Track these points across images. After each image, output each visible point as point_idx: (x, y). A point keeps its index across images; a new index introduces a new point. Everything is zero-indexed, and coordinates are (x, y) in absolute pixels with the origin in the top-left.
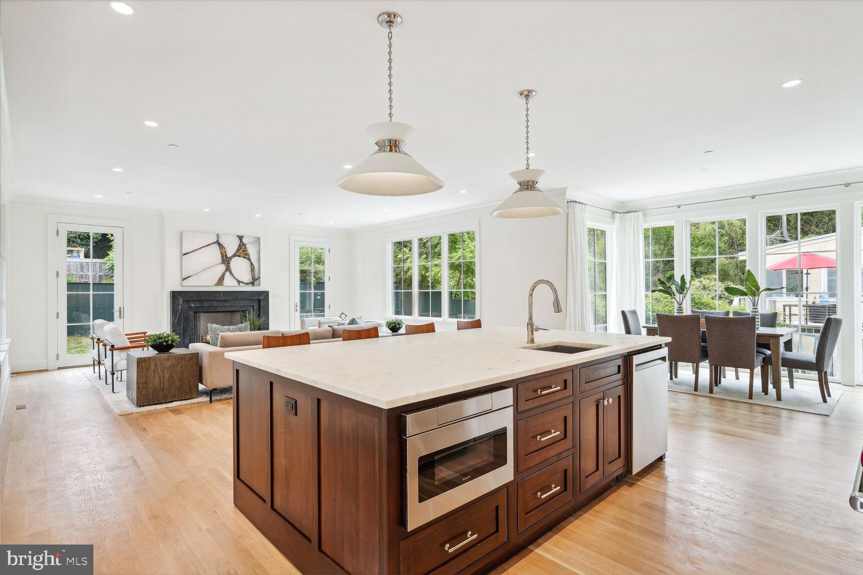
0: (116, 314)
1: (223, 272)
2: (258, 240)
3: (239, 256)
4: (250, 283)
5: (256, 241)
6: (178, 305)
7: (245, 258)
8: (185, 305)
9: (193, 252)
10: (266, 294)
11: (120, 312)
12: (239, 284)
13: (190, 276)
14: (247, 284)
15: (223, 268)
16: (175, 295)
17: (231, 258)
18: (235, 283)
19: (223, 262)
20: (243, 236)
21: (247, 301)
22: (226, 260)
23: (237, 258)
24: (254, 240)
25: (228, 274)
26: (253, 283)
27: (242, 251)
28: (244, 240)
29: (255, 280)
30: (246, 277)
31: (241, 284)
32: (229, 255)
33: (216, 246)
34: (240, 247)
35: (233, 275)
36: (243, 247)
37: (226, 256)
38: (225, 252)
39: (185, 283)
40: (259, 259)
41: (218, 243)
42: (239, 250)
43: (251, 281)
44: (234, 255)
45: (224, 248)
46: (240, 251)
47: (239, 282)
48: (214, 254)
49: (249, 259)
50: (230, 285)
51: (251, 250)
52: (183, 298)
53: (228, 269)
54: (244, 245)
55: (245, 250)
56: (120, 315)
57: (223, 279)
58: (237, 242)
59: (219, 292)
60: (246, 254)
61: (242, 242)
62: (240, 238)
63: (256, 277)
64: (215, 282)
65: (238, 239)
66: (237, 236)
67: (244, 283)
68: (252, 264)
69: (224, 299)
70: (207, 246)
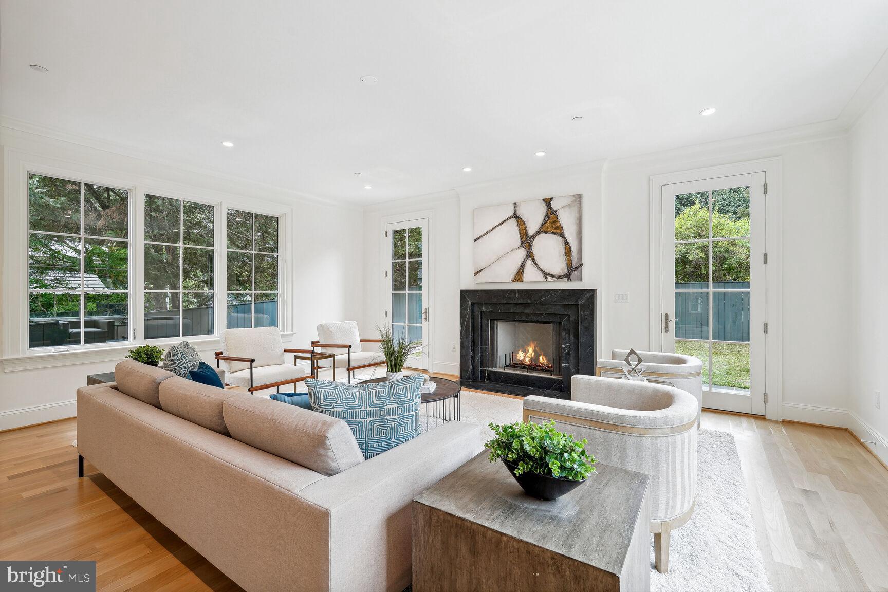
1: (522, 260)
2: (578, 199)
3: (546, 232)
4: (564, 276)
5: (575, 201)
6: (466, 309)
7: (555, 234)
8: (475, 309)
9: (485, 234)
10: (588, 295)
12: (546, 278)
13: (482, 270)
14: (559, 277)
15: (522, 253)
17: (534, 236)
18: (541, 277)
19: (523, 245)
20: (552, 199)
21: (558, 307)
22: (526, 241)
23: (543, 235)
24: (570, 200)
25: (529, 262)
26: (568, 277)
27: (551, 224)
28: (554, 205)
29: (572, 270)
30: (557, 265)
31: (549, 278)
32: (531, 232)
33: (514, 219)
34: (547, 217)
35: (536, 264)
36: (552, 216)
37: (527, 234)
38: (525, 229)
41: (516, 216)
42: (545, 223)
43: (566, 271)
44: (538, 233)
45: (524, 223)
46: (548, 224)
47: (546, 275)
48: (511, 231)
49: (562, 236)
50: (533, 280)
51: (566, 220)
52: (471, 300)
53: (530, 255)
54: (554, 212)
55: (556, 220)
56: (426, 316)
57: (523, 271)
58: (542, 210)
59: (514, 291)
60: (557, 228)
61: (551, 207)
62: (548, 202)
63: (574, 265)
64: (512, 276)
65: (544, 204)
66: (543, 200)
67: (553, 276)
68: (566, 243)
69: (520, 302)
70: (502, 223)
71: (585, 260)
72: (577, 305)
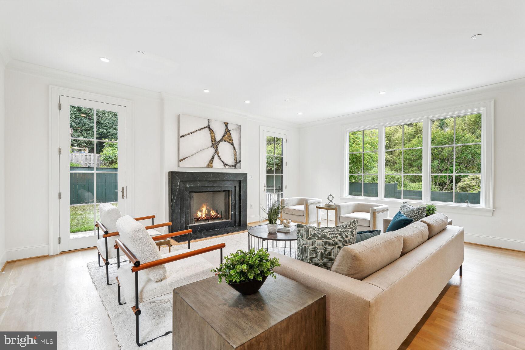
0: (120, 194)
1: (212, 155)
3: (225, 141)
4: (233, 166)
5: (238, 128)
6: (176, 185)
7: (229, 143)
8: (182, 185)
9: (188, 135)
10: (244, 176)
11: (123, 192)
12: (225, 166)
13: (186, 158)
14: (231, 166)
15: (212, 150)
16: (173, 176)
17: (219, 142)
18: (222, 166)
19: (213, 145)
20: (228, 123)
22: (215, 144)
23: (223, 142)
24: (236, 127)
25: (216, 156)
26: (235, 166)
27: (227, 137)
28: (229, 127)
29: (236, 163)
30: (230, 160)
31: (227, 167)
32: (218, 140)
33: (207, 129)
34: (226, 132)
35: (220, 158)
36: (228, 133)
37: (215, 140)
38: (214, 137)
39: (182, 164)
40: (240, 144)
41: (209, 127)
42: (225, 136)
43: (234, 164)
44: (221, 140)
45: (214, 133)
46: (226, 137)
47: (225, 165)
48: (204, 138)
49: (232, 144)
50: (218, 167)
51: (234, 136)
52: (180, 179)
53: (216, 152)
54: (229, 131)
55: (230, 135)
56: (123, 195)
57: (213, 162)
58: (224, 128)
59: (210, 173)
60: (230, 140)
61: (227, 128)
62: (226, 124)
63: (237, 160)
64: (206, 164)
65: (224, 125)
66: (224, 122)
67: (228, 166)
68: (234, 149)
69: (213, 180)
70: (199, 130)
71: (242, 158)
72: (239, 181)
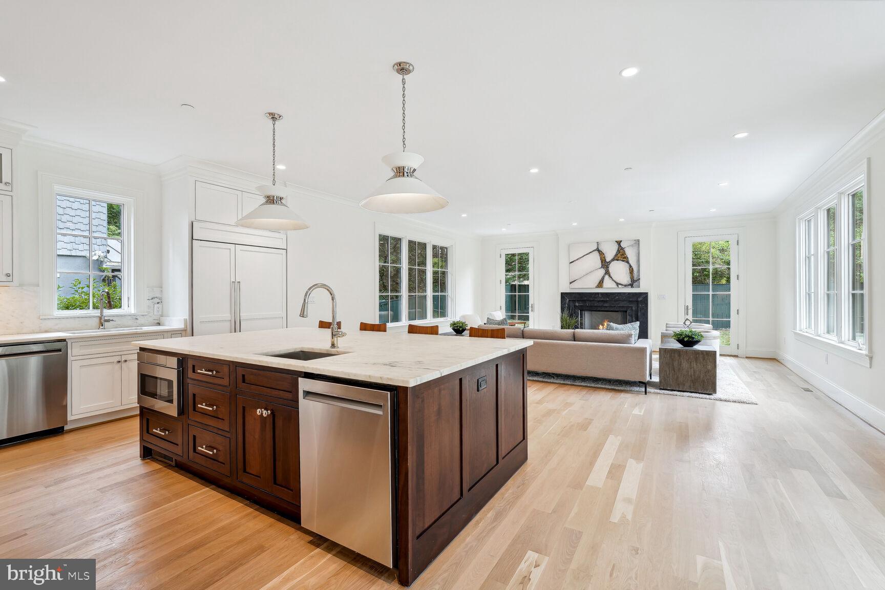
0: (530, 309)
1: (603, 276)
2: (637, 242)
3: (618, 260)
4: (629, 285)
5: (635, 243)
6: (565, 304)
7: (623, 261)
8: (571, 304)
9: (577, 260)
10: (644, 296)
12: (618, 286)
13: (575, 280)
14: (625, 286)
15: (602, 271)
16: (564, 296)
17: (610, 262)
18: (614, 285)
19: (603, 266)
20: (621, 241)
21: (625, 302)
22: (605, 264)
23: (616, 262)
24: (633, 243)
25: (607, 277)
26: (632, 285)
27: (621, 255)
28: (623, 245)
29: (634, 282)
30: (626, 279)
31: (620, 286)
32: (608, 260)
33: (596, 252)
34: (618, 251)
35: (611, 278)
36: (621, 251)
37: (605, 261)
38: (604, 257)
39: (575, 285)
40: (638, 261)
41: (598, 250)
42: (617, 255)
43: (630, 282)
44: (613, 260)
45: (604, 254)
46: (619, 255)
47: (618, 284)
48: (595, 259)
49: (628, 262)
50: (609, 287)
51: (630, 253)
52: (568, 298)
53: (607, 272)
54: (622, 249)
55: (624, 253)
57: (603, 282)
58: (616, 247)
59: (598, 293)
60: (625, 258)
61: (620, 246)
62: (619, 243)
63: (635, 279)
64: (596, 285)
65: (616, 244)
66: (616, 241)
67: (622, 285)
68: (630, 266)
69: (601, 300)
70: (589, 253)
71: (641, 277)
72: (637, 301)
